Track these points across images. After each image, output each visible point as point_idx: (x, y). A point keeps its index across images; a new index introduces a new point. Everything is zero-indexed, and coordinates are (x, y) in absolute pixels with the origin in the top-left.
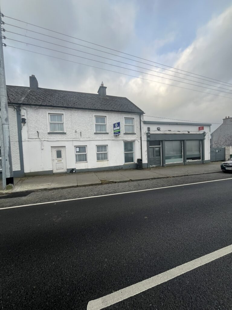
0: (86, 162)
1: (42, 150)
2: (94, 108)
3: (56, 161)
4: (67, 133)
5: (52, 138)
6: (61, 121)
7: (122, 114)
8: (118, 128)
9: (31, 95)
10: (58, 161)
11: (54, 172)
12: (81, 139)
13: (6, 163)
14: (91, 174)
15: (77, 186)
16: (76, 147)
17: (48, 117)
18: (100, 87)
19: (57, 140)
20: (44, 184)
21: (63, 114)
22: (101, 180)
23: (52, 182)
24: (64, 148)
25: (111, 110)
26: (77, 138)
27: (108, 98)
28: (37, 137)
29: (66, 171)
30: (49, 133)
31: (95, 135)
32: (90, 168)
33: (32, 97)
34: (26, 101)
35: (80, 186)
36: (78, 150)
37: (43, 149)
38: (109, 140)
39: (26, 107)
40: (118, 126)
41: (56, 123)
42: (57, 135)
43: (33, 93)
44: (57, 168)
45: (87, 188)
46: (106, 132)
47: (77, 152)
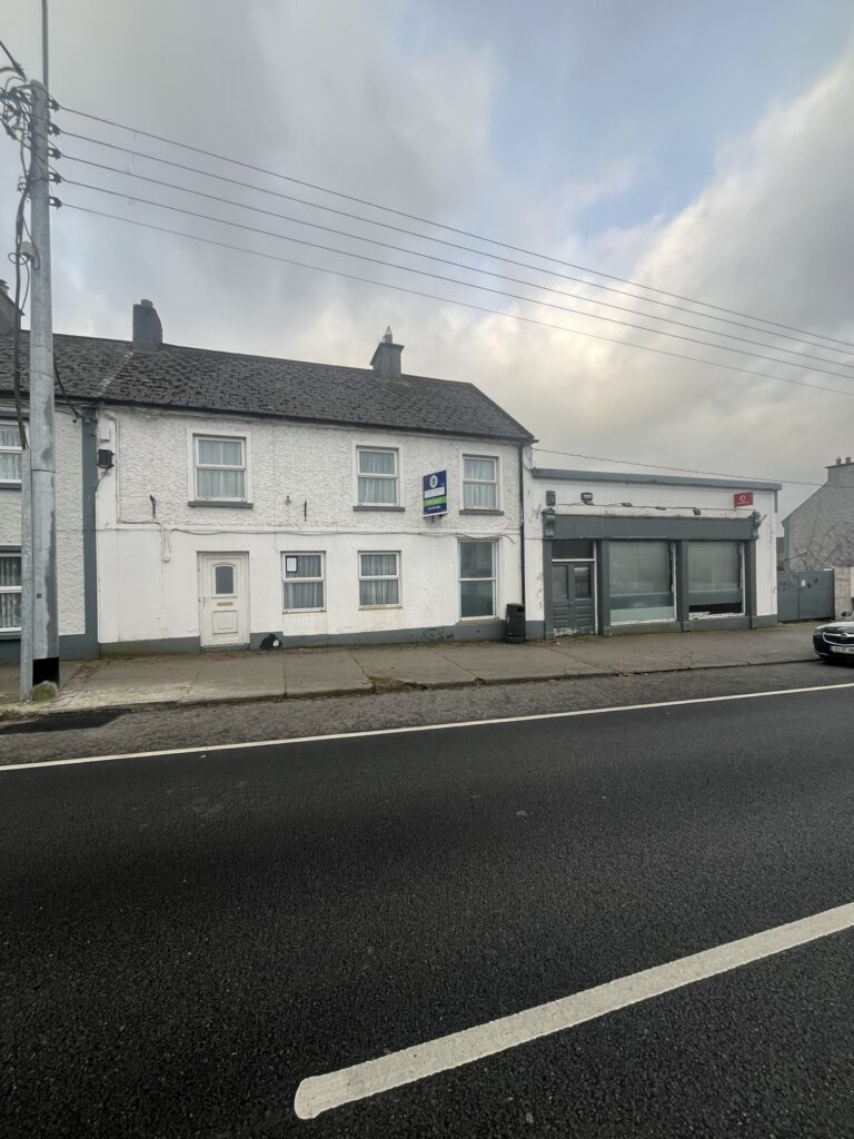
0: (322, 611)
1: (164, 565)
2: (356, 420)
3: (212, 605)
4: (256, 505)
5: (203, 522)
6: (238, 460)
7: (454, 443)
8: (441, 491)
9: (136, 368)
10: (219, 604)
11: (204, 643)
12: (306, 529)
13: (37, 606)
14: (338, 655)
15: (285, 697)
16: (287, 557)
17: (192, 447)
18: (381, 345)
19: (218, 528)
20: (167, 686)
21: (245, 439)
22: (371, 678)
23: (196, 679)
24: (242, 557)
25: (415, 426)
26: (290, 525)
27: (406, 384)
28: (150, 518)
29: (246, 640)
30: (192, 505)
31: (357, 513)
32: (332, 631)
33: (140, 376)
34: (117, 390)
35: (296, 697)
36: (292, 565)
37: (166, 562)
38: (406, 533)
39: (116, 411)
40: (438, 486)
41: (219, 470)
42: (221, 510)
43: (142, 363)
44: (213, 629)
45: (319, 703)
46: (397, 505)
47: (288, 573)
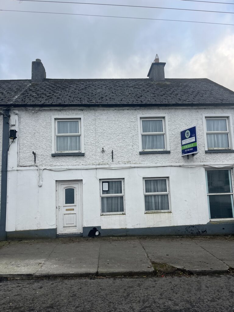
0: (123, 214)
1: (39, 188)
3: (63, 210)
4: (86, 154)
5: (59, 164)
6: (77, 131)
7: (199, 111)
8: (193, 139)
10: (67, 210)
11: (60, 231)
12: (113, 166)
14: (132, 242)
15: (97, 275)
16: (103, 182)
17: (54, 125)
18: (153, 64)
19: (67, 167)
21: (80, 119)
22: (153, 263)
23: (49, 257)
24: (79, 183)
25: (174, 103)
26: (104, 164)
27: (168, 83)
28: (33, 163)
29: (81, 231)
30: (54, 156)
31: (142, 156)
32: (130, 226)
35: (104, 275)
36: (106, 187)
37: (41, 186)
38: (171, 166)
40: (191, 137)
41: (67, 136)
42: (68, 157)
44: (64, 224)
46: (165, 150)
47: (104, 192)
